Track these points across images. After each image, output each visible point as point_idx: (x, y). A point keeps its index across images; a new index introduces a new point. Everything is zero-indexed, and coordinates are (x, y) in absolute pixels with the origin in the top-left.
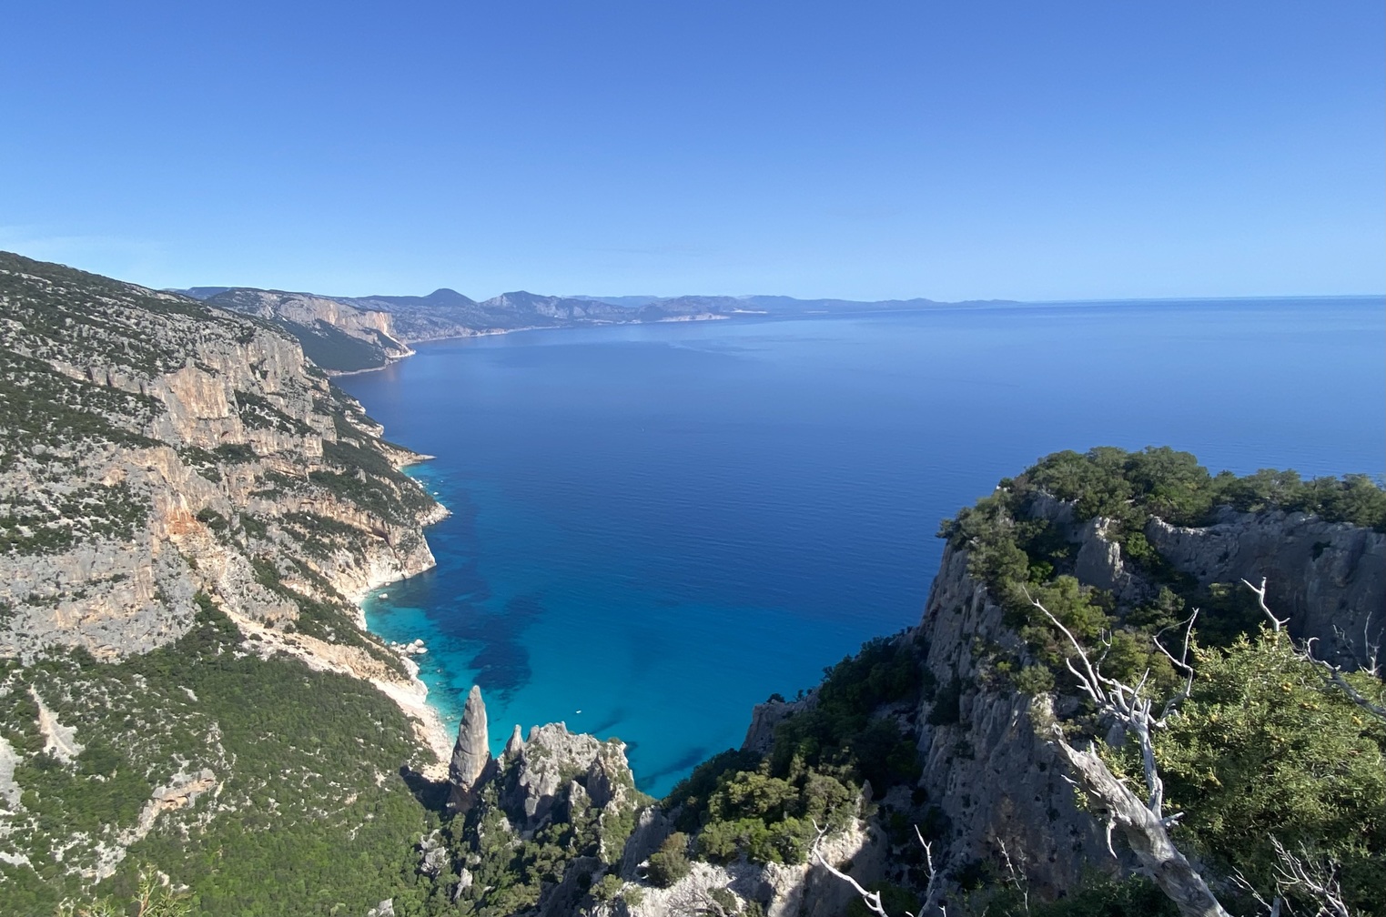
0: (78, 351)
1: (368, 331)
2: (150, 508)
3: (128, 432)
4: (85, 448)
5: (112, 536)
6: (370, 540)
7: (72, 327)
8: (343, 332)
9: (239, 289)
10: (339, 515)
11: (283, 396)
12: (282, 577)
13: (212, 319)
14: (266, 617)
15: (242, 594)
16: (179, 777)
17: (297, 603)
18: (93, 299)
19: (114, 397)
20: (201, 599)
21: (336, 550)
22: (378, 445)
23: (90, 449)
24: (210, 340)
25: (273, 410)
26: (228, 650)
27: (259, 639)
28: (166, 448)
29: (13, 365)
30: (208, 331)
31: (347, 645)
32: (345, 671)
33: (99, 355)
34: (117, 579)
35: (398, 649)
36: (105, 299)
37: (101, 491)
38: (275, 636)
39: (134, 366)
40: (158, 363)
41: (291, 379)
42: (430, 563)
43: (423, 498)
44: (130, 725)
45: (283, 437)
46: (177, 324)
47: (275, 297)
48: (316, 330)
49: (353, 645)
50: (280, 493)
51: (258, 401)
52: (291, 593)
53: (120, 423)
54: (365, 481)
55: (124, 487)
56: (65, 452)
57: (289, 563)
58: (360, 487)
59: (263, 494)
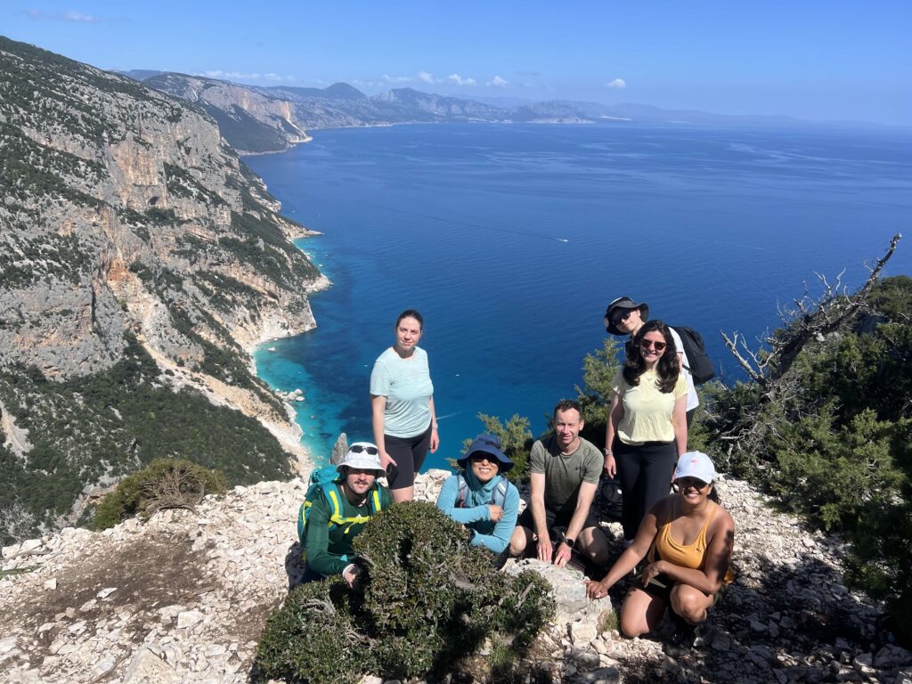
0: (43, 120)
1: (274, 118)
2: (94, 257)
3: (79, 191)
4: (45, 202)
5: (63, 277)
6: (264, 300)
7: (38, 99)
8: (253, 117)
9: (172, 74)
10: (241, 278)
11: (203, 170)
12: (192, 325)
13: (149, 99)
14: (179, 357)
15: (161, 336)
16: (105, 479)
17: (203, 348)
18: (55, 76)
19: (69, 162)
20: (129, 337)
21: (236, 307)
22: (275, 219)
23: (49, 203)
24: (146, 117)
25: (193, 182)
26: (148, 382)
27: (172, 374)
28: (108, 208)
30: (145, 110)
31: (241, 387)
32: (238, 408)
33: (59, 125)
34: (65, 313)
35: (281, 395)
36: (64, 77)
37: (56, 240)
38: (184, 373)
39: (86, 136)
40: (105, 134)
41: (209, 157)
42: (312, 325)
43: (309, 268)
44: (70, 433)
45: (200, 205)
46: (121, 102)
47: (199, 83)
48: (231, 113)
49: (246, 388)
50: (195, 253)
51: (182, 173)
52: (199, 339)
53: (73, 184)
54: (263, 249)
55: (74, 238)
56: (30, 204)
57: (198, 313)
58: (259, 254)
59: (180, 253)
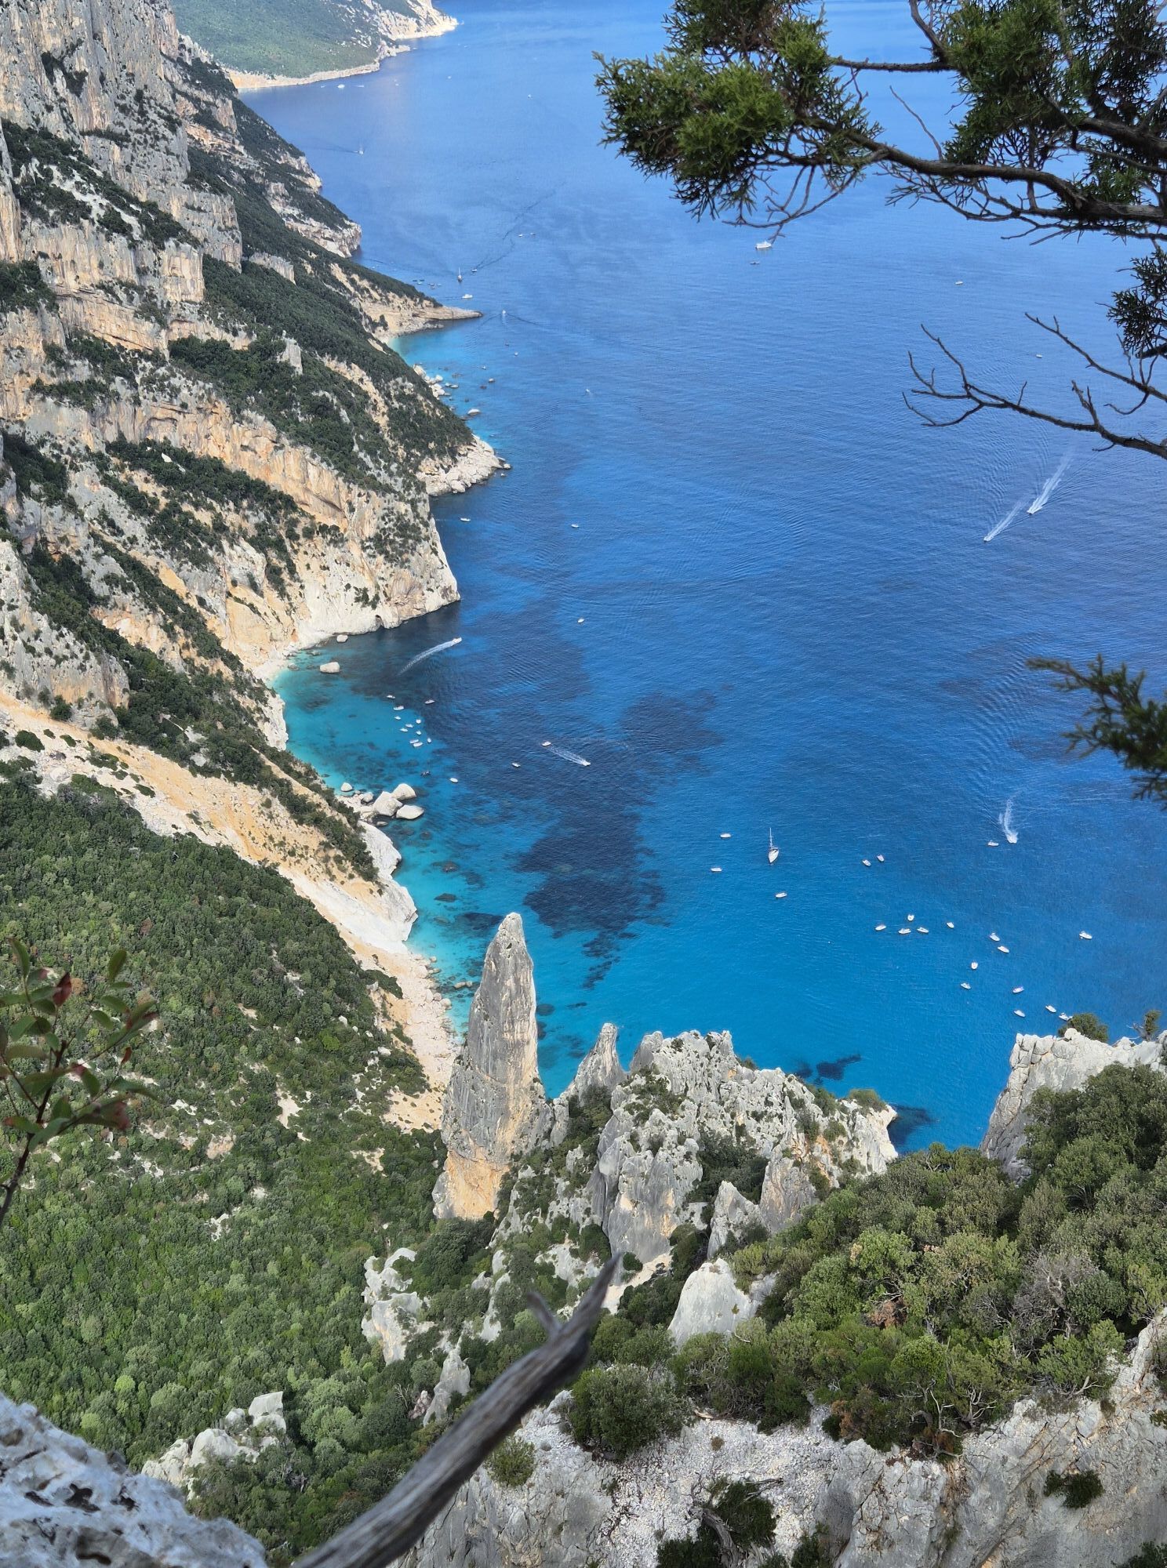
6: (304, 523)
10: (236, 457)
11: (121, 140)
12: (95, 599)
14: (56, 694)
17: (125, 666)
21: (225, 543)
22: (344, 277)
25: (90, 177)
27: (35, 744)
31: (233, 780)
32: (225, 842)
35: (353, 803)
38: (71, 742)
41: (139, 97)
42: (446, 591)
43: (439, 422)
45: (111, 246)
49: (248, 781)
50: (103, 389)
51: (60, 152)
52: (112, 642)
54: (299, 370)
57: (112, 565)
58: (288, 384)
59: (62, 392)
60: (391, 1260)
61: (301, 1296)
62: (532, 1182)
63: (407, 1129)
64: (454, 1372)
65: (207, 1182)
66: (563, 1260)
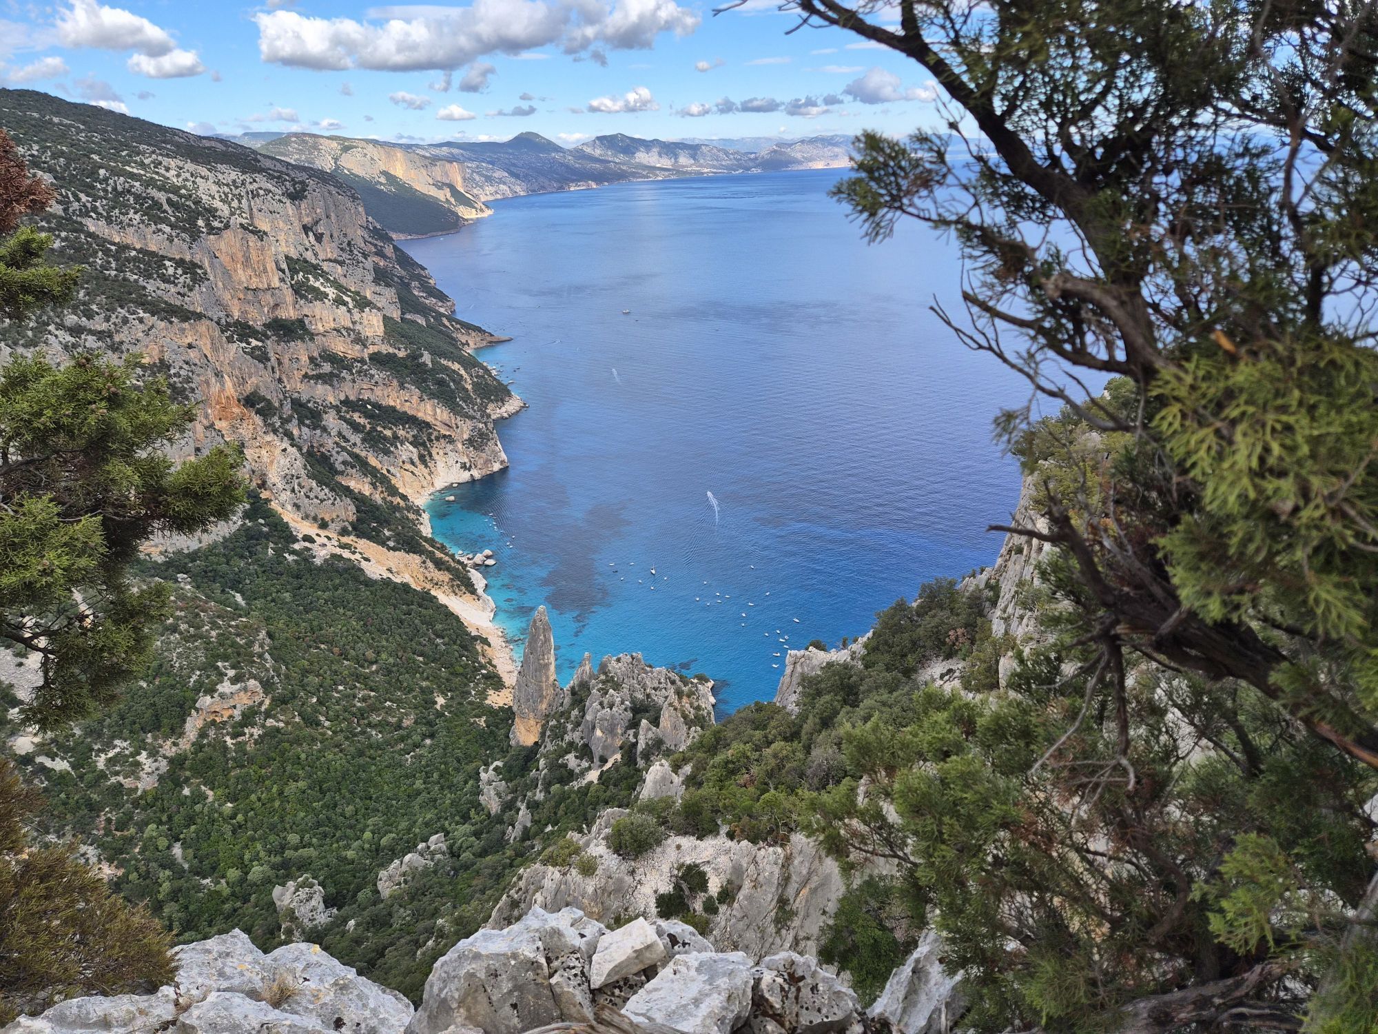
0: (114, 208)
1: (440, 186)
2: (193, 390)
3: (166, 303)
4: (119, 320)
6: (435, 434)
7: (106, 180)
8: (411, 188)
9: (297, 135)
10: (402, 405)
11: (341, 263)
12: (337, 473)
13: (261, 170)
14: (321, 517)
15: (293, 491)
16: (225, 687)
17: (354, 502)
18: (129, 147)
19: (152, 263)
20: (251, 494)
21: (398, 445)
22: (447, 323)
23: (125, 321)
24: (258, 195)
25: (328, 280)
26: (279, 553)
27: (312, 541)
28: (208, 322)
29: (43, 224)
30: (255, 185)
31: (408, 552)
32: (405, 581)
33: (135, 213)
35: (463, 559)
36: (141, 147)
37: (139, 371)
38: (329, 538)
39: (173, 227)
40: (200, 223)
41: (349, 244)
42: (502, 462)
43: (495, 387)
44: (174, 629)
45: (339, 311)
46: (220, 176)
47: (334, 144)
48: (381, 184)
49: (415, 553)
50: (337, 376)
51: (314, 269)
52: (348, 491)
53: (159, 292)
54: (430, 365)
55: (163, 366)
56: (99, 324)
57: (345, 455)
58: (425, 372)
59: (318, 377)
60: (492, 767)
61: (449, 787)
62: (555, 727)
63: (496, 706)
64: (524, 816)
65: (402, 739)
66: (571, 760)
